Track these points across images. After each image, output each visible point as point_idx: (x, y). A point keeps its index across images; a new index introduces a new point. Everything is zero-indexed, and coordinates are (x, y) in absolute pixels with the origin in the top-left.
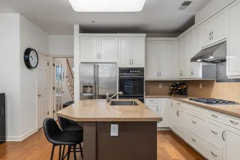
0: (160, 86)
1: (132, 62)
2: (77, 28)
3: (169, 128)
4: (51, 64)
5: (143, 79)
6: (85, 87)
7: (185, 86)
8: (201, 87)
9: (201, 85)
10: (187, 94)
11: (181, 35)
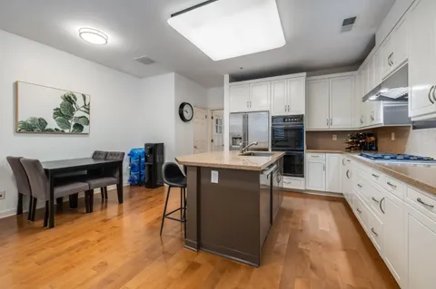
0: (335, 138)
1: (288, 109)
2: (227, 78)
3: (342, 194)
4: (209, 117)
5: (302, 129)
6: (234, 139)
7: (373, 139)
8: (393, 139)
9: (393, 134)
10: (377, 150)
11: (362, 67)
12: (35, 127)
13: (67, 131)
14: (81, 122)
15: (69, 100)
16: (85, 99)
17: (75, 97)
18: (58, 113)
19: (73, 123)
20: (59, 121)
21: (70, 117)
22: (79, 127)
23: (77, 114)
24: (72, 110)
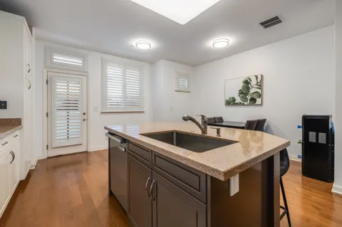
12: (231, 102)
13: (246, 103)
14: (255, 96)
15: (247, 82)
16: (257, 79)
17: (250, 80)
18: (241, 92)
19: (249, 98)
20: (242, 97)
21: (247, 94)
22: (253, 100)
23: (252, 91)
24: (248, 89)
